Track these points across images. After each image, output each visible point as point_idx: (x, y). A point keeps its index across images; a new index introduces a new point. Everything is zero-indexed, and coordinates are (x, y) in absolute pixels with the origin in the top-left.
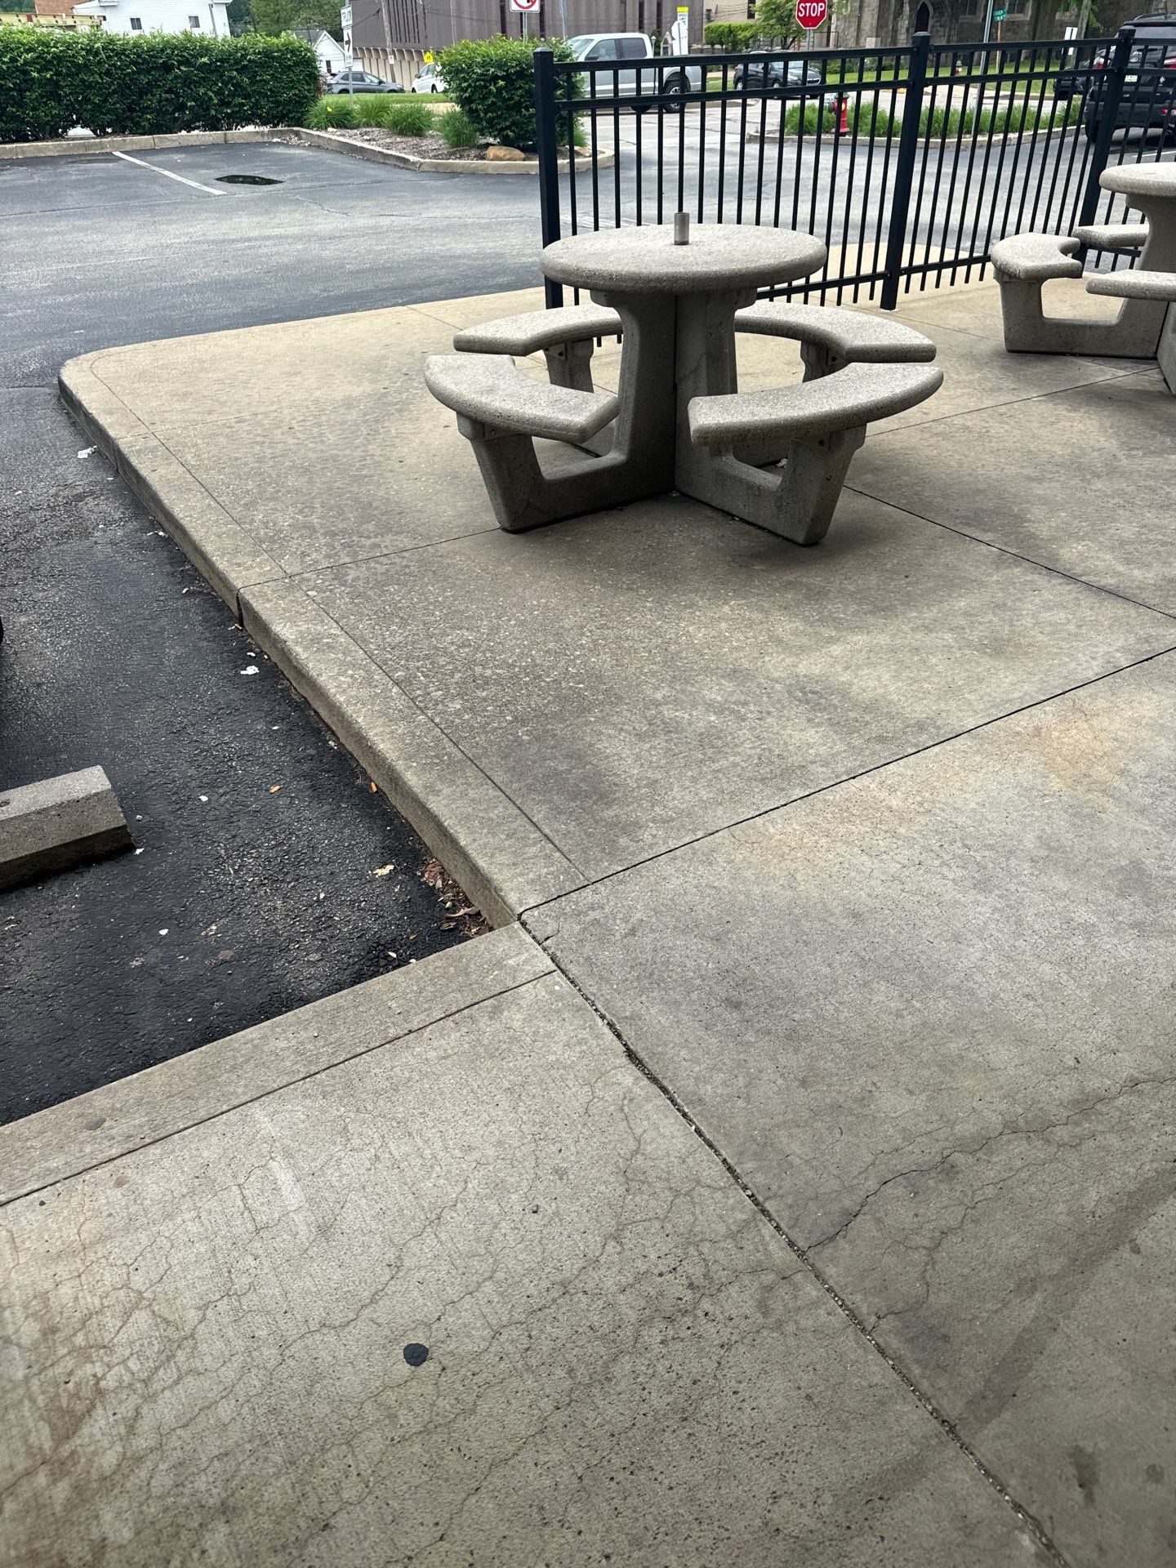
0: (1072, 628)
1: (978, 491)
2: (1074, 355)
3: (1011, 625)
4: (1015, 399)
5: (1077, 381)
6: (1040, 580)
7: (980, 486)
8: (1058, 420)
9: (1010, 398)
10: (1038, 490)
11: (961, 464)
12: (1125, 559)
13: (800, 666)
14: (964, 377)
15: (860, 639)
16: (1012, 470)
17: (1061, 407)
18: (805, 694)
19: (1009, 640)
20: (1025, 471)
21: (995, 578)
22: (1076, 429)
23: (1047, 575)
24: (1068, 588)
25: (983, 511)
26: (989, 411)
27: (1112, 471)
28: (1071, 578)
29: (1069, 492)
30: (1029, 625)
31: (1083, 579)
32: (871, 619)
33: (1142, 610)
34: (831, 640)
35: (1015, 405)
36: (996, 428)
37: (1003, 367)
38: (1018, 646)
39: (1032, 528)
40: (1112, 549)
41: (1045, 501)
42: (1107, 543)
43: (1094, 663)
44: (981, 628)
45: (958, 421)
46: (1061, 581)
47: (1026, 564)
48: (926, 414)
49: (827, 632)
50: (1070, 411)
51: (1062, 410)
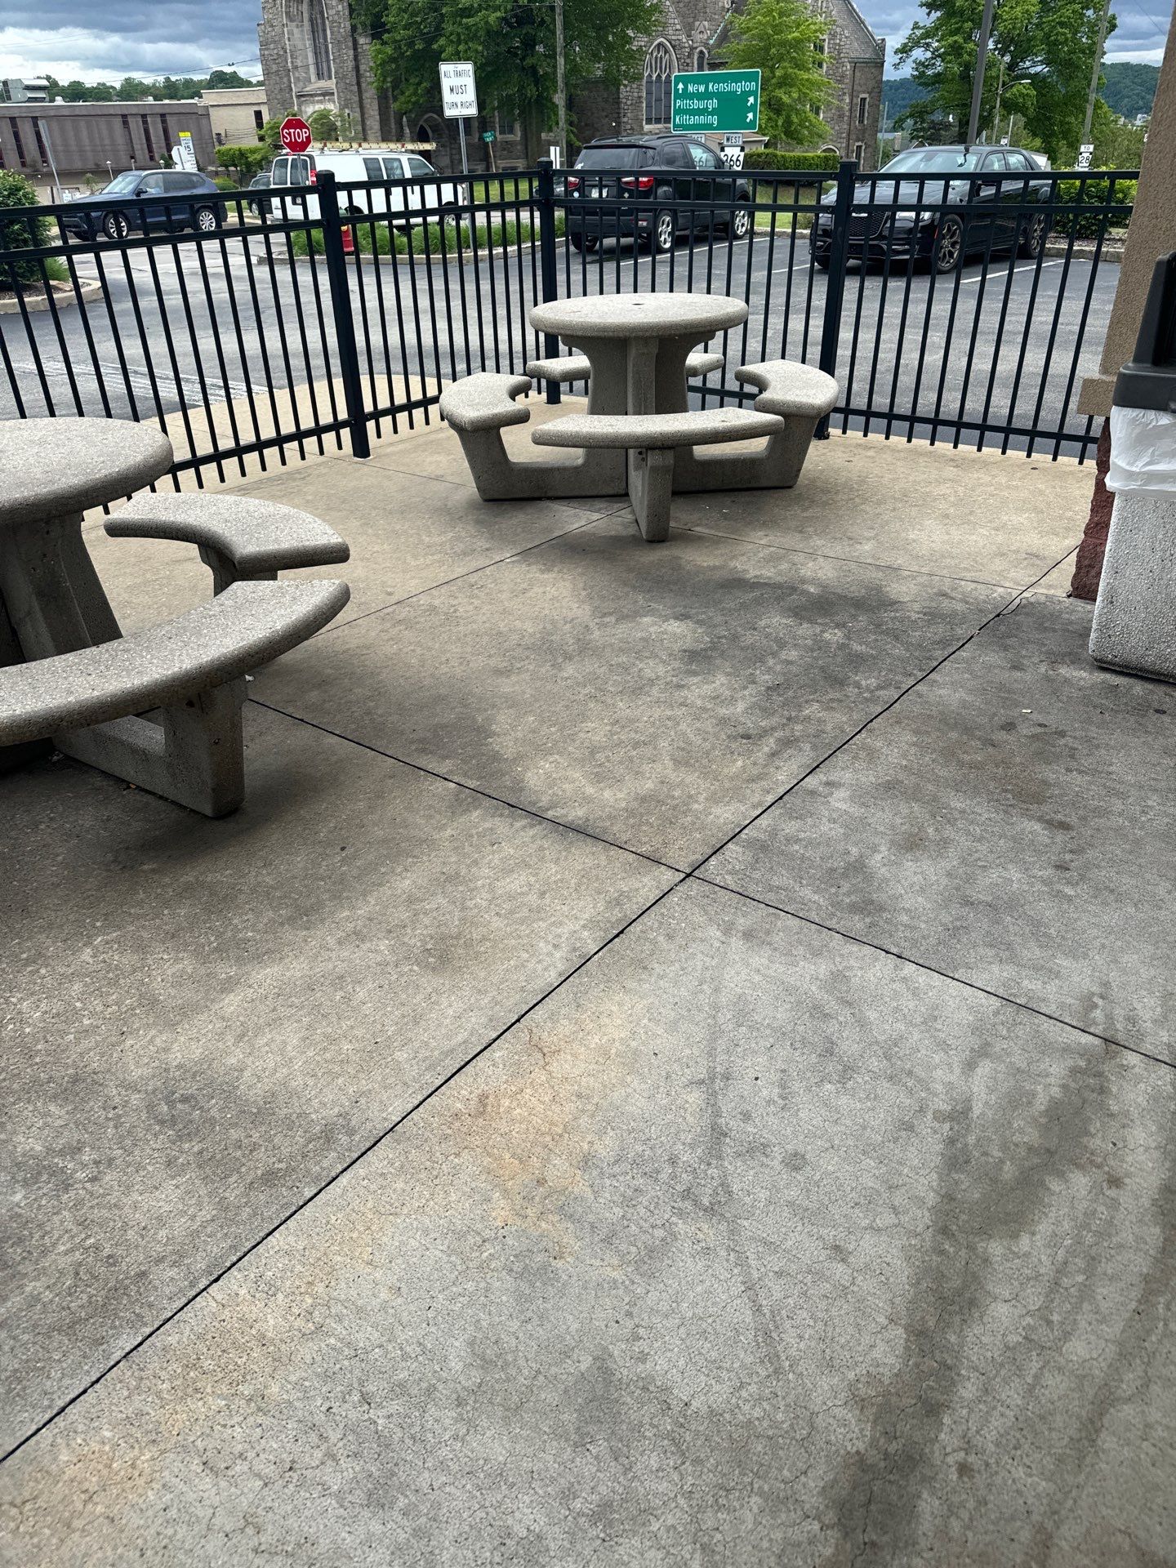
0: (533, 899)
1: (439, 699)
2: (550, 498)
3: (464, 908)
4: (488, 562)
5: (551, 531)
6: (500, 825)
7: (443, 691)
8: (531, 585)
9: (481, 563)
10: (507, 686)
11: (423, 664)
12: (596, 775)
13: (176, 1047)
14: (437, 539)
15: (266, 975)
16: (478, 662)
17: (534, 568)
18: (171, 1104)
19: (457, 937)
20: (493, 662)
21: (449, 832)
22: (549, 596)
23: (510, 816)
24: (532, 832)
25: (443, 727)
26: (459, 582)
27: (585, 648)
28: (536, 816)
29: (539, 684)
30: (484, 904)
31: (550, 814)
32: (288, 934)
33: (614, 851)
34: (228, 986)
35: (488, 571)
36: (464, 607)
37: (478, 522)
38: (468, 945)
39: (495, 744)
40: (581, 762)
41: (512, 702)
42: (578, 755)
43: (558, 955)
44: (426, 921)
45: (424, 600)
46: (524, 822)
47: (487, 802)
48: (390, 594)
49: (225, 970)
50: (543, 572)
51: (534, 572)
